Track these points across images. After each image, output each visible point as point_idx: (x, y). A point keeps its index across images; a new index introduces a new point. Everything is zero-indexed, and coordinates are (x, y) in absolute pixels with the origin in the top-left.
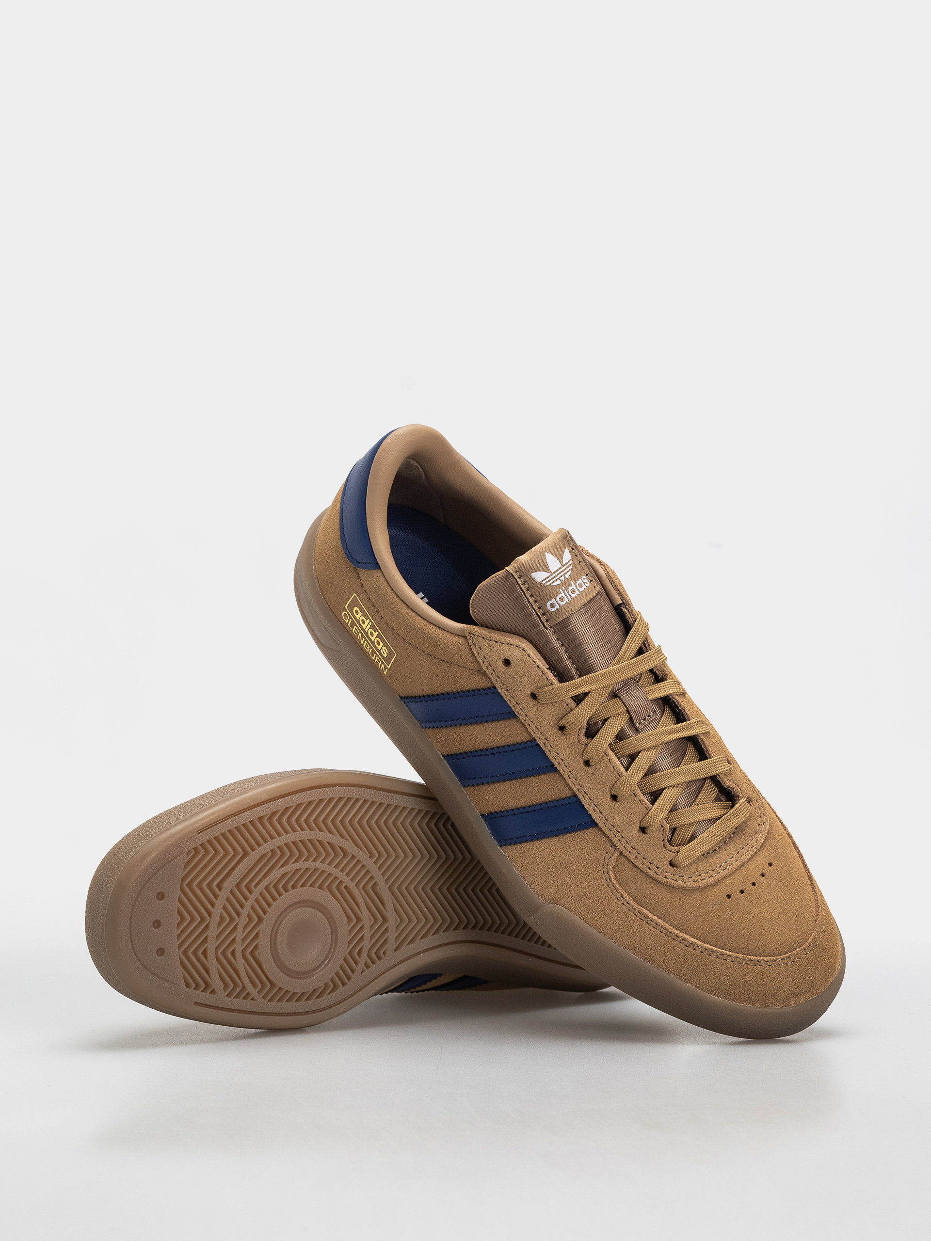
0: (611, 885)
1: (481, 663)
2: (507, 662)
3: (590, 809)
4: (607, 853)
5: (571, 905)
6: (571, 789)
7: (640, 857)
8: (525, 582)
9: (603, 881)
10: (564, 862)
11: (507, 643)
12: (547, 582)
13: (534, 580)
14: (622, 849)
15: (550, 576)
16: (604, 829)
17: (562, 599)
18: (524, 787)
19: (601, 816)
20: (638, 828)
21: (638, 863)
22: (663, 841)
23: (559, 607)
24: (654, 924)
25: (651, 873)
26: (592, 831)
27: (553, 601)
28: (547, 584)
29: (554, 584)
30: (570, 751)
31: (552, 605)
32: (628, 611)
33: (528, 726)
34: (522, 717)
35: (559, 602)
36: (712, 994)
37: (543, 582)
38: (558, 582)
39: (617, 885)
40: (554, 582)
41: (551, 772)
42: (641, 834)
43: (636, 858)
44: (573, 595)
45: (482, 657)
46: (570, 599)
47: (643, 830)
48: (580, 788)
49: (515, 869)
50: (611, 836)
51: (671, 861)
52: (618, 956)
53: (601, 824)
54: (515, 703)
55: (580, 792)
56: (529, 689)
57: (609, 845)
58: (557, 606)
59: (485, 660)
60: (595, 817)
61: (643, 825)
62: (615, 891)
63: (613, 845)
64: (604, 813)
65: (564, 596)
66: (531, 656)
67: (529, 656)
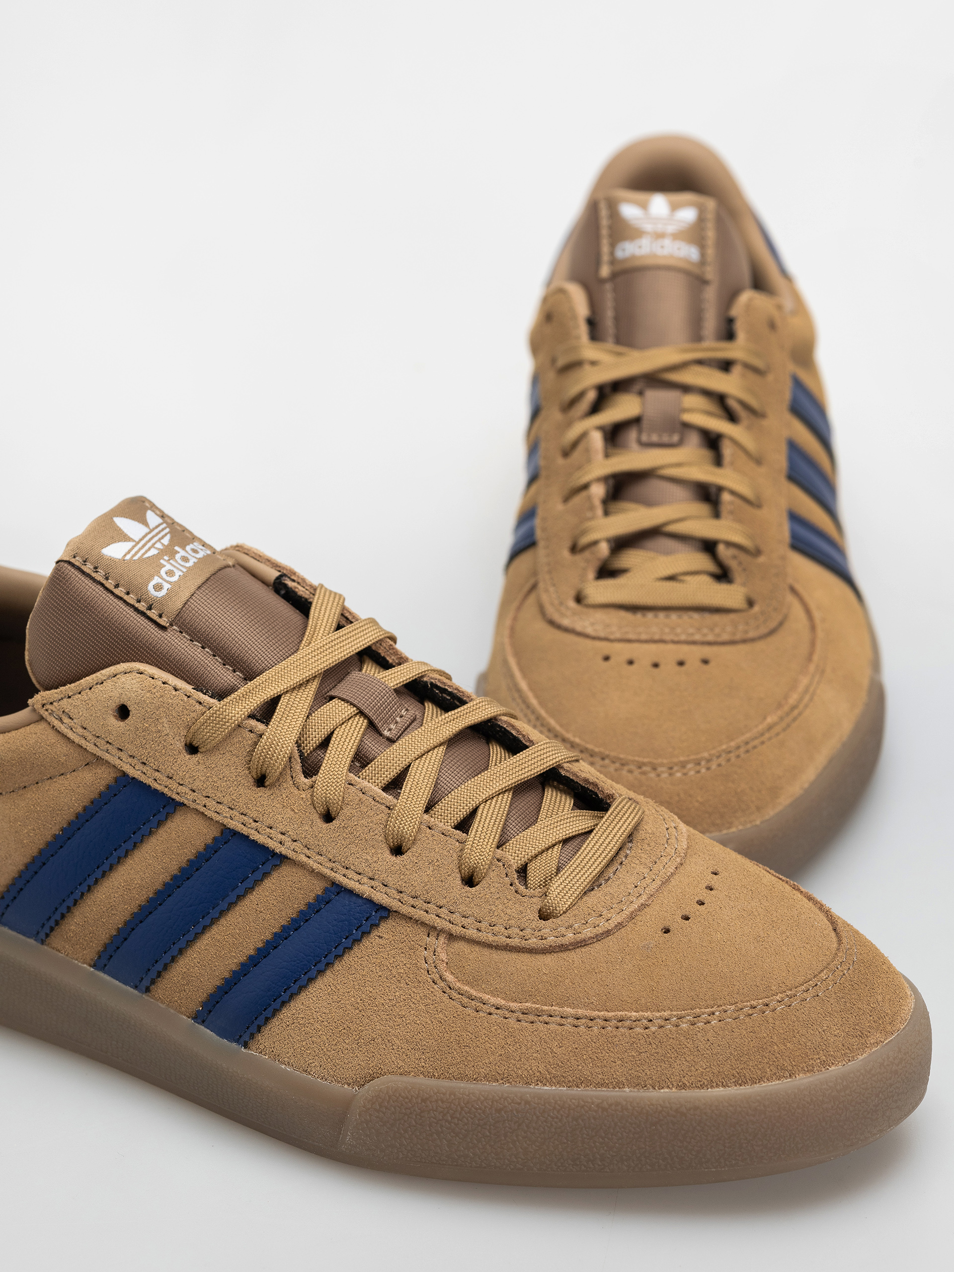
0: (454, 994)
1: (83, 742)
2: (123, 712)
3: (364, 889)
4: (426, 949)
5: (401, 1063)
6: (321, 876)
7: (483, 925)
8: (96, 568)
9: (439, 994)
10: (359, 1001)
11: (108, 679)
12: (134, 556)
13: (111, 560)
14: (448, 926)
15: (133, 547)
16: (405, 910)
17: (170, 573)
18: (240, 919)
19: (388, 890)
20: (458, 882)
21: (484, 936)
22: (511, 885)
23: (170, 586)
24: (558, 1019)
25: (515, 942)
26: (386, 929)
27: (156, 580)
28: (135, 558)
29: (146, 556)
30: (289, 810)
31: (158, 587)
32: (298, 583)
33: (202, 809)
34: (186, 797)
35: (168, 579)
36: (712, 1087)
37: (128, 557)
38: (153, 552)
39: (466, 988)
40: (146, 552)
41: (276, 866)
42: (468, 888)
43: (479, 930)
44: (188, 565)
45: (80, 730)
46: (185, 570)
47: (470, 881)
48: (334, 865)
49: (283, 1066)
50: (418, 914)
51: (540, 911)
52: (519, 1104)
53: (394, 904)
54: (165, 779)
55: (336, 872)
56: (177, 738)
57: (422, 932)
58: (166, 586)
59: (86, 734)
60: (380, 897)
61: (466, 871)
62: (466, 1000)
63: (431, 929)
64: (390, 880)
65: (172, 568)
66: (156, 677)
67: (153, 678)
